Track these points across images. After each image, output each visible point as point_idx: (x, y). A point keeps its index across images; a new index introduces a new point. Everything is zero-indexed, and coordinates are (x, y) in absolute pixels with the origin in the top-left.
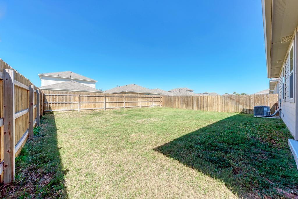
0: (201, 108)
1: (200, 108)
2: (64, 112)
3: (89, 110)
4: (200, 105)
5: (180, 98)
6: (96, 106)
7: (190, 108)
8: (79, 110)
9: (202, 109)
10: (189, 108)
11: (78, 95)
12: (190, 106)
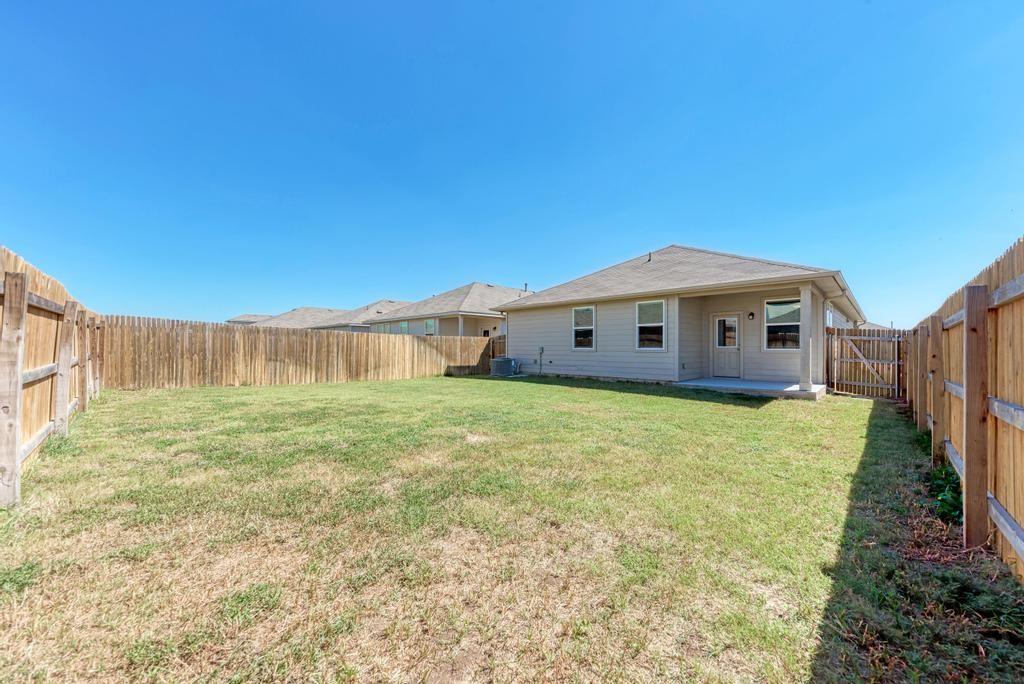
0: (358, 374)
1: (354, 373)
4: (357, 362)
5: (262, 336)
7: (316, 380)
9: (362, 378)
10: (313, 380)
12: (318, 369)
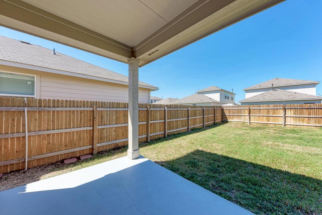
2: (236, 122)
3: (261, 124)
6: (270, 121)
8: (249, 123)
11: (247, 108)
